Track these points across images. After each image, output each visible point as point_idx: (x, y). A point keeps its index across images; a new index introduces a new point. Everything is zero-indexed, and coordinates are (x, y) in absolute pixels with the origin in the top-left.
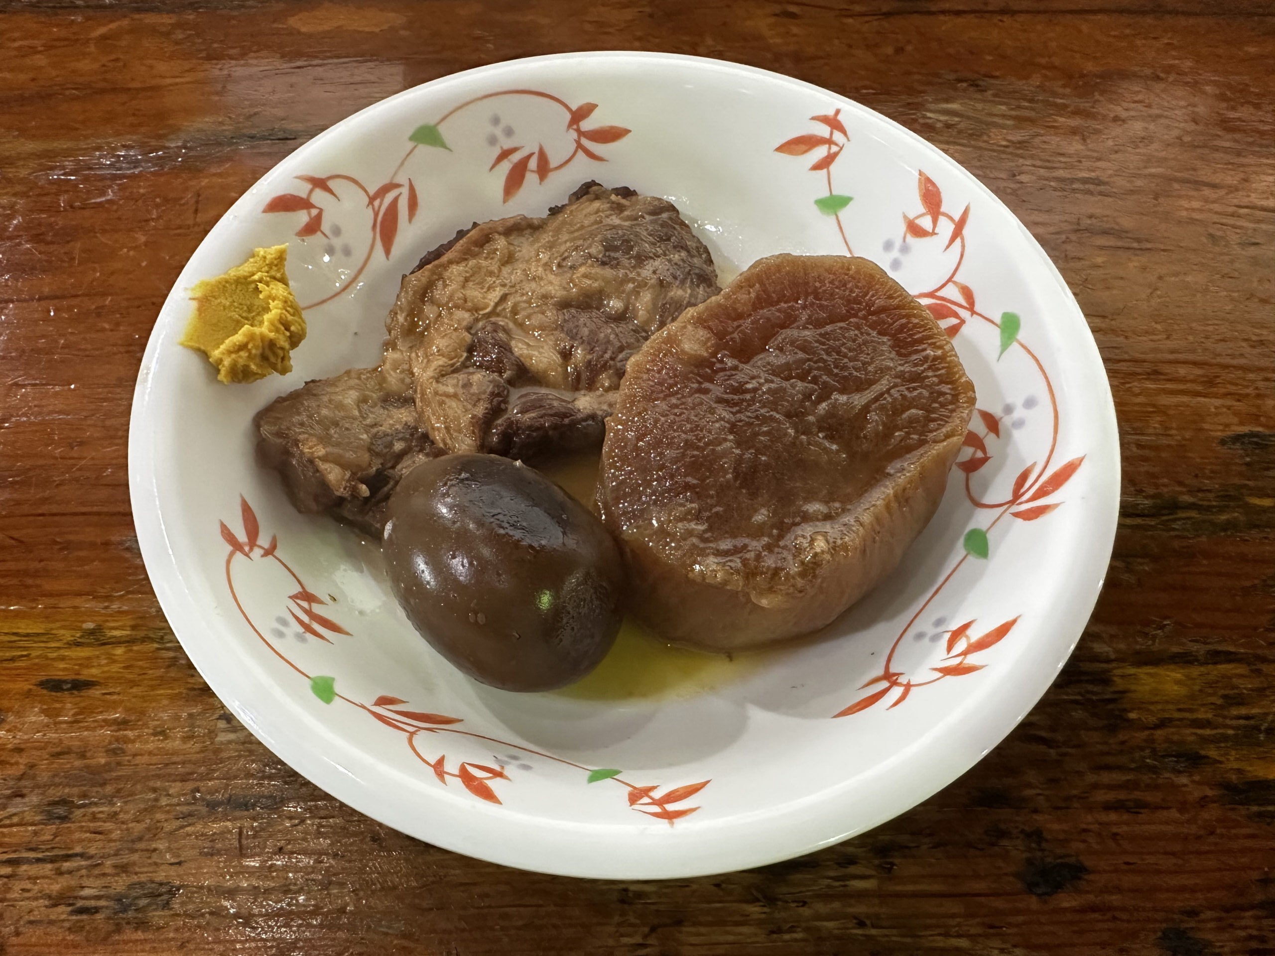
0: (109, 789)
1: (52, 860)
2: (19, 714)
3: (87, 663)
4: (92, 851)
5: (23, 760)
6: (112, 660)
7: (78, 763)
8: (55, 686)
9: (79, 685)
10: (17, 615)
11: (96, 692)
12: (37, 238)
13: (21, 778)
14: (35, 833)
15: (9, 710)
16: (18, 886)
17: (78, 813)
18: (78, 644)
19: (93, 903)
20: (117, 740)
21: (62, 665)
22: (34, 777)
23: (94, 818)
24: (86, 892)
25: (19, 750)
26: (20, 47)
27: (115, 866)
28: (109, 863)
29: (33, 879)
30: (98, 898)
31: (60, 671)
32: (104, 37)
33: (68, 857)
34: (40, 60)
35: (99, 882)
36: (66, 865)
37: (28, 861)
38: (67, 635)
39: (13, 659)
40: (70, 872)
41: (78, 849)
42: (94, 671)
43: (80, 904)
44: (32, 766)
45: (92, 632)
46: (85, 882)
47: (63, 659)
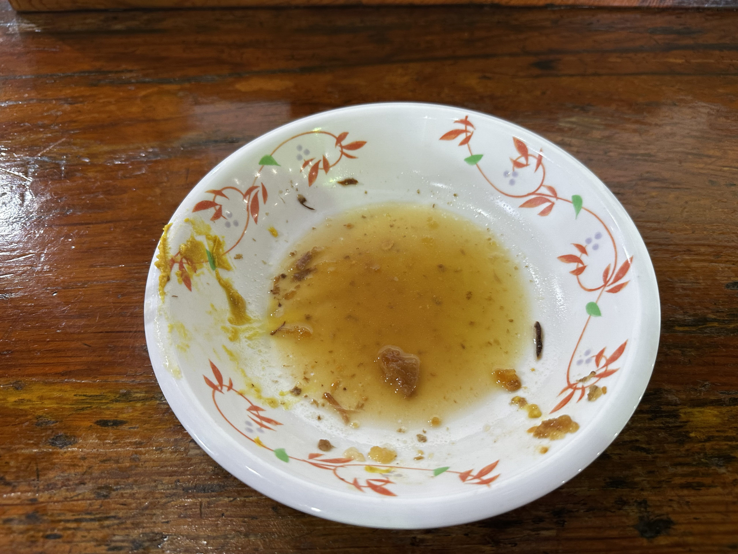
0: (131, 480)
1: (99, 520)
2: (84, 439)
3: (121, 411)
4: (120, 515)
5: (86, 464)
6: (135, 409)
7: (114, 466)
8: (104, 423)
9: (117, 423)
10: (85, 385)
11: (125, 427)
12: (107, 193)
13: (84, 474)
14: (90, 505)
15: (80, 436)
16: (79, 534)
17: (114, 493)
18: (117, 401)
19: (120, 544)
20: (136, 453)
21: (108, 412)
22: (91, 474)
23: (122, 496)
24: (116, 538)
25: (84, 458)
26: (104, 102)
27: (133, 524)
28: (129, 522)
29: (88, 530)
30: (123, 541)
31: (107, 415)
32: (145, 96)
33: (107, 518)
34: (112, 108)
35: (123, 533)
36: (107, 523)
37: (86, 520)
38: (112, 396)
39: (83, 409)
40: (108, 527)
41: (112, 514)
42: (125, 416)
43: (113, 544)
44: (90, 468)
45: (124, 395)
46: (116, 532)
47: (108, 409)
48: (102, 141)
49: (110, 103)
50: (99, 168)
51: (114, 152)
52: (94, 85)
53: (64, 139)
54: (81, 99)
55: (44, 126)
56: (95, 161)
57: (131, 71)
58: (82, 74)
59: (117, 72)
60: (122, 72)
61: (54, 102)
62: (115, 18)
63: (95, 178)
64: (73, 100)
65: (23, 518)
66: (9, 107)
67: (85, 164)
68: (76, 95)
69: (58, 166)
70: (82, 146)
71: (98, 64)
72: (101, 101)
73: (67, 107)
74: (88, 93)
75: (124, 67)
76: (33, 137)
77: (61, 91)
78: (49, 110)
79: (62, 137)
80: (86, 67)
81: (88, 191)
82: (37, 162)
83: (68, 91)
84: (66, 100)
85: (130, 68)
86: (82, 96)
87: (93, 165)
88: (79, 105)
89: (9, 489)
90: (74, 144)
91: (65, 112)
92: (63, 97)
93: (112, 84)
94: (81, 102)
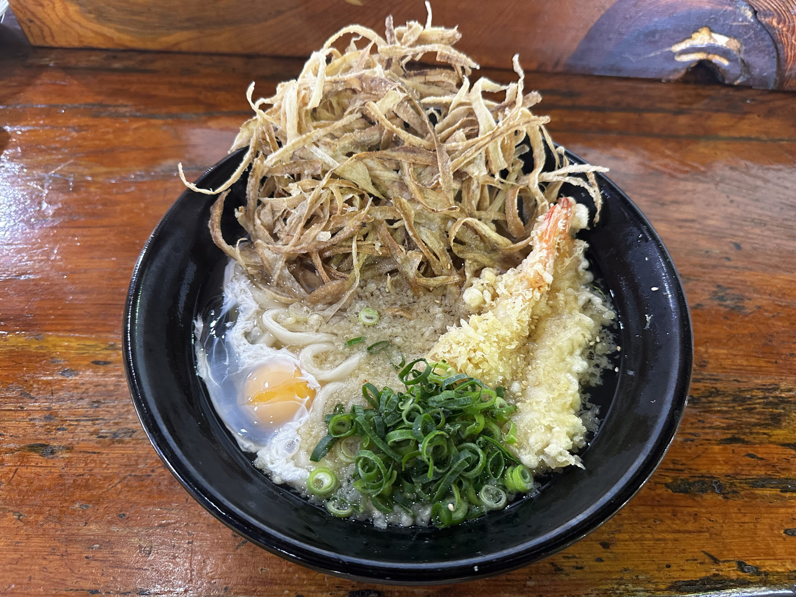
0: (114, 398)
1: (92, 420)
2: (84, 372)
3: (108, 356)
4: (106, 418)
5: (84, 387)
6: (118, 355)
7: (104, 389)
8: (97, 363)
9: (106, 363)
10: (85, 338)
11: (111, 366)
12: (104, 205)
13: (83, 393)
14: (87, 411)
15: (80, 370)
16: (79, 428)
17: (102, 405)
18: (107, 349)
19: (105, 435)
20: (118, 381)
21: (101, 356)
22: (88, 393)
23: (108, 407)
24: (103, 431)
25: (83, 384)
27: (114, 423)
28: (112, 422)
29: (85, 426)
30: (107, 433)
31: (100, 358)
32: (136, 129)
33: (97, 420)
34: (111, 137)
35: (107, 428)
36: (97, 422)
37: (84, 420)
38: (103, 346)
39: (83, 353)
40: (98, 424)
41: (101, 417)
42: (112, 358)
43: (100, 435)
44: (87, 389)
45: (112, 345)
46: (103, 427)
47: (100, 354)
48: (102, 164)
49: (108, 133)
50: (99, 186)
51: (111, 173)
52: (96, 116)
53: (72, 161)
54: (85, 128)
55: (56, 149)
56: (96, 179)
57: (126, 106)
58: (87, 107)
59: (115, 106)
60: (119, 106)
61: (64, 129)
62: (115, 57)
63: (96, 193)
64: (80, 128)
65: (43, 418)
66: (28, 131)
67: (88, 182)
68: (82, 124)
69: (67, 182)
70: (86, 167)
71: (100, 98)
72: (102, 130)
73: (74, 134)
74: (91, 123)
75: (120, 101)
76: (48, 157)
77: (69, 120)
78: (60, 135)
79: (71, 158)
80: (90, 100)
81: (89, 203)
82: (50, 177)
83: (75, 120)
84: (74, 129)
85: (125, 103)
86: (87, 126)
87: (94, 182)
88: (84, 133)
89: (33, 401)
90: (80, 165)
91: (72, 138)
92: (71, 125)
93: (110, 116)
94: (86, 130)
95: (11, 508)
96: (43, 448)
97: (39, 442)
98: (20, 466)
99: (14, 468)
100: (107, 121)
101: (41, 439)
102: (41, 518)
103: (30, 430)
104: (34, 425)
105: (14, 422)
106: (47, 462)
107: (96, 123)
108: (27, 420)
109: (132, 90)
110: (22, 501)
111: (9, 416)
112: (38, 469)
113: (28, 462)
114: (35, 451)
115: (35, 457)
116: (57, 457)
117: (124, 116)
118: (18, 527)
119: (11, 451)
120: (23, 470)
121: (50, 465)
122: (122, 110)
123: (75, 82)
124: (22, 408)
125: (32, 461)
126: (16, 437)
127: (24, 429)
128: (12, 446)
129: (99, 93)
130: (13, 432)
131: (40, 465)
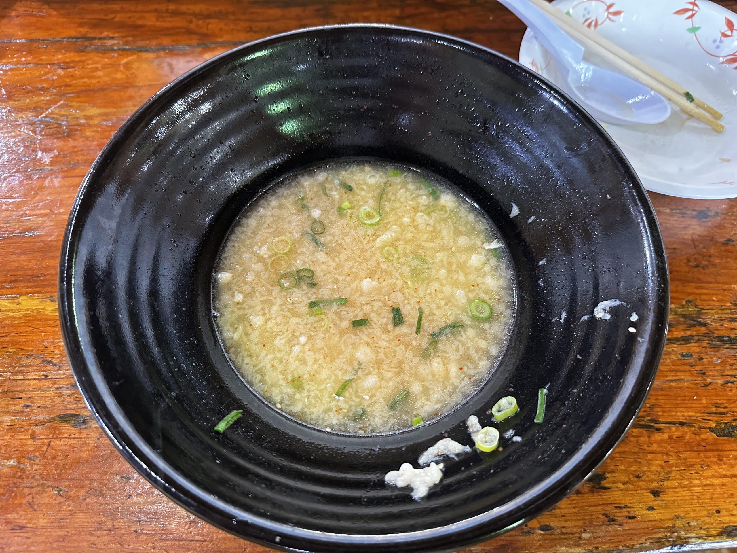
32: (126, 63)
48: (95, 105)
49: (97, 69)
50: (95, 128)
52: (81, 51)
53: (62, 102)
54: (72, 65)
55: (43, 89)
56: (91, 122)
57: (112, 38)
58: (70, 40)
59: (100, 39)
60: (104, 38)
61: (49, 66)
63: (93, 137)
64: (66, 65)
65: (69, 386)
66: (11, 70)
67: (82, 125)
68: (68, 60)
69: (60, 126)
70: (78, 108)
71: (83, 30)
72: (90, 67)
73: (61, 72)
74: (77, 60)
75: (106, 33)
76: (35, 99)
77: (53, 56)
78: (45, 74)
79: (61, 100)
80: (73, 33)
82: (42, 122)
83: (60, 56)
84: (59, 64)
85: (111, 35)
86: (73, 62)
87: (89, 125)
88: (71, 70)
89: (56, 368)
90: (72, 107)
91: (59, 75)
92: (56, 62)
93: (97, 50)
94: (73, 67)
95: (50, 483)
96: (74, 419)
97: (69, 412)
98: (52, 438)
99: (46, 441)
100: (95, 57)
101: (70, 409)
102: (82, 492)
103: (58, 400)
104: (61, 395)
105: (39, 392)
106: (80, 433)
107: (84, 58)
108: (54, 389)
109: (117, 19)
110: (60, 474)
111: (33, 385)
112: (72, 441)
113: (60, 433)
114: (67, 422)
115: (67, 428)
116: (90, 427)
117: (113, 50)
118: (60, 503)
119: (41, 423)
120: (56, 443)
121: (84, 435)
122: (110, 43)
123: (54, 13)
124: (46, 376)
125: (64, 433)
126: (45, 408)
127: (51, 399)
128: (41, 417)
129: (81, 25)
130: (40, 402)
131: (73, 436)
